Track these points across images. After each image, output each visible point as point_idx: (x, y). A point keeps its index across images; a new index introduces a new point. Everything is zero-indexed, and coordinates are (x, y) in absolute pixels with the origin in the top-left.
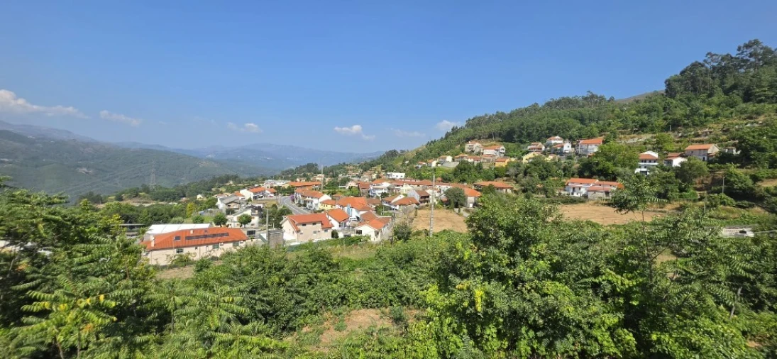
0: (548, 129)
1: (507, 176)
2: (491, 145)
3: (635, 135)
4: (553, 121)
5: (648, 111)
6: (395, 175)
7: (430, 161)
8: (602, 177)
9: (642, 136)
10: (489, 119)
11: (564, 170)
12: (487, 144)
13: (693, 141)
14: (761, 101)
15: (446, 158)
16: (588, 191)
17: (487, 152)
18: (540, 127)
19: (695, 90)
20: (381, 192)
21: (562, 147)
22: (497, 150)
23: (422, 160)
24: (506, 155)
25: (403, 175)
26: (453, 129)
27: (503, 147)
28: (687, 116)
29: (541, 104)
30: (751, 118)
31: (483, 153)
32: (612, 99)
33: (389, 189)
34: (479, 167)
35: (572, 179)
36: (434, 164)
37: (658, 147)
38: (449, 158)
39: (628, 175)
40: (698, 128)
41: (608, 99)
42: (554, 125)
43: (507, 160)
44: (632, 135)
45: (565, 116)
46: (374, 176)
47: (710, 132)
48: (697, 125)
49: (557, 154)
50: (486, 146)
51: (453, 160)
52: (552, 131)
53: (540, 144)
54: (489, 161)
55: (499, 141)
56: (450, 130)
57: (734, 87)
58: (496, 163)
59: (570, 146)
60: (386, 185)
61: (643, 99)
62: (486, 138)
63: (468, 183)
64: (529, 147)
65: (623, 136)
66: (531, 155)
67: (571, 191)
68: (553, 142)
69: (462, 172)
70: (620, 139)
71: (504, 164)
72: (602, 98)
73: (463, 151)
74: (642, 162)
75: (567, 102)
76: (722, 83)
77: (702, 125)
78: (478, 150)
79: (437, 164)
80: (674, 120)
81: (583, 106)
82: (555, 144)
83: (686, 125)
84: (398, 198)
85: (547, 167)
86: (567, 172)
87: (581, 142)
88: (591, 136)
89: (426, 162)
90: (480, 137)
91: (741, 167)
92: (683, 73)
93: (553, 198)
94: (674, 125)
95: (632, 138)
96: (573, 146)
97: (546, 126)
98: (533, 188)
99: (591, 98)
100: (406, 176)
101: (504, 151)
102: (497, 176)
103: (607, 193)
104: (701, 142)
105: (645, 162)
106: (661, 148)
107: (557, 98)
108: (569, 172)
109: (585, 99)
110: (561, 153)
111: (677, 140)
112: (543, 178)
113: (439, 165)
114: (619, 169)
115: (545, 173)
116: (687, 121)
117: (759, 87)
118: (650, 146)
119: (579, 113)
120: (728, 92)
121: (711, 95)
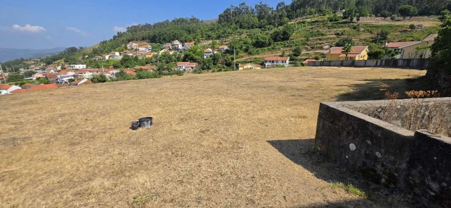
0: (173, 36)
1: (152, 63)
2: (143, 45)
3: (206, 41)
4: (175, 31)
6: (77, 67)
7: (104, 55)
8: (191, 61)
9: (209, 41)
10: (142, 27)
11: (178, 58)
12: (141, 44)
13: (224, 44)
14: (244, 28)
15: (115, 53)
16: (186, 67)
17: (141, 49)
18: (169, 34)
19: (228, 21)
20: (68, 78)
21: (178, 46)
22: (147, 48)
23: (99, 55)
24: (152, 51)
25: (85, 66)
26: (118, 33)
27: (150, 46)
28: (223, 33)
29: (170, 21)
30: (240, 35)
31: (139, 50)
32: (202, 21)
33: (74, 76)
34: (136, 59)
35: (179, 63)
36: (107, 57)
37: (213, 48)
38: (117, 54)
39: (200, 59)
41: (200, 21)
42: (176, 34)
43: (152, 54)
45: (181, 29)
46: (59, 68)
47: (229, 40)
48: (226, 37)
49: (176, 50)
50: (141, 45)
51: (120, 54)
52: (175, 38)
53: (170, 44)
54: (142, 54)
55: (149, 42)
56: (116, 34)
57: (238, 22)
58: (147, 55)
60: (71, 73)
61: (209, 23)
62: (141, 40)
63: (130, 68)
66: (163, 51)
67: (179, 68)
68: (175, 43)
69: (126, 62)
70: (201, 42)
71: (150, 56)
72: (198, 20)
73: (126, 48)
74: (206, 53)
75: (182, 21)
76: (235, 20)
77: (227, 37)
78: (135, 48)
79: (109, 57)
80: (219, 34)
81: (189, 23)
82: (176, 44)
83: (222, 37)
84: (83, 81)
85: (170, 58)
86: (178, 59)
87: (186, 43)
88: (190, 41)
89: (101, 56)
90: (136, 39)
91: (231, 55)
92: (224, 12)
93: (172, 72)
94: (218, 37)
96: (183, 46)
97: (172, 34)
98: (163, 68)
99: (193, 20)
100: (87, 67)
101: (151, 48)
102: (147, 63)
103: (192, 68)
107: (178, 18)
108: (180, 59)
109: (191, 20)
110: (178, 49)
111: (219, 43)
112: (167, 62)
113: (111, 58)
114: (197, 57)
115: (168, 60)
116: (223, 35)
117: (243, 22)
118: (210, 46)
119: (188, 27)
120: (236, 23)
121: (231, 24)
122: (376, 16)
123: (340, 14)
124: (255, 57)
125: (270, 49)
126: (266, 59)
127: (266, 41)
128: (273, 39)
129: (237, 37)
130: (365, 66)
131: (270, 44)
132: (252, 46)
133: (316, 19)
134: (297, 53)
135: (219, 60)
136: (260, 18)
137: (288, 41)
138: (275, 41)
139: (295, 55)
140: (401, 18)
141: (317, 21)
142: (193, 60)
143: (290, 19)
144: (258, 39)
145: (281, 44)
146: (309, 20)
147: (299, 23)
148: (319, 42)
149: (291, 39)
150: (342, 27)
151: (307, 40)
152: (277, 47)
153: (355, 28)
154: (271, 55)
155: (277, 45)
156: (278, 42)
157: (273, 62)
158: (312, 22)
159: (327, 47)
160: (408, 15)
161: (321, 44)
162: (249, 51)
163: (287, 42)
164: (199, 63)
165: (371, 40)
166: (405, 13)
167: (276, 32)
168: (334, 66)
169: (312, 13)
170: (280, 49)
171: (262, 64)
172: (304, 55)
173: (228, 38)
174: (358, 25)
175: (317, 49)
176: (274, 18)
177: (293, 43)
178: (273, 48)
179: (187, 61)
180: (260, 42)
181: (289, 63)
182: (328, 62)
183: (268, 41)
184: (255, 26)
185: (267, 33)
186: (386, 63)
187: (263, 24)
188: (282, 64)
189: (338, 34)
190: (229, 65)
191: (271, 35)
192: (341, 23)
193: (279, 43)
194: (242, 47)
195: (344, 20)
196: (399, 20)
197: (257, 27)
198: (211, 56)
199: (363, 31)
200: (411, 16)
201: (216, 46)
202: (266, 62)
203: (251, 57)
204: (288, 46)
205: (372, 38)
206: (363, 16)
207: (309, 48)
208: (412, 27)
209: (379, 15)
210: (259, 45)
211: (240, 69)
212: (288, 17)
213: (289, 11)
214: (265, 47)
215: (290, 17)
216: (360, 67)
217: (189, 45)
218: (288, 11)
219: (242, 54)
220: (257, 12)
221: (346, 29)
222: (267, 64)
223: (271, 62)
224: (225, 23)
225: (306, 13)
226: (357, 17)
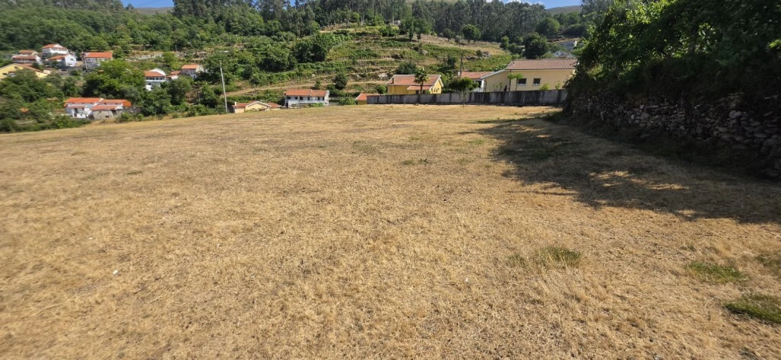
0: (43, 32)
3: (148, 51)
4: (49, 22)
5: (158, 28)
8: (110, 96)
9: (154, 52)
11: (65, 88)
13: (193, 61)
14: (235, 33)
16: (93, 111)
18: (28, 28)
19: (196, 15)
21: (63, 59)
28: (189, 39)
30: (229, 45)
32: (129, 7)
35: (71, 99)
37: (167, 65)
39: (134, 92)
40: (198, 50)
41: (125, 6)
42: (52, 29)
44: (145, 52)
45: (69, 19)
47: (205, 54)
48: (196, 47)
49: (59, 68)
52: (49, 37)
53: (34, 53)
57: (220, 18)
59: (75, 58)
61: (151, 15)
64: (15, 56)
65: (135, 51)
66: (11, 68)
67: (73, 112)
68: (52, 52)
70: (133, 54)
72: (118, 4)
74: (151, 79)
76: (213, 13)
77: (200, 47)
80: (179, 40)
82: (56, 54)
83: (188, 46)
85: (37, 86)
86: (68, 91)
87: (87, 54)
88: (101, 49)
91: (213, 84)
94: (179, 46)
95: (145, 54)
96: (79, 59)
97: (38, 29)
98: (14, 113)
103: (114, 111)
104: (197, 62)
105: (153, 79)
106: (168, 66)
108: (73, 90)
110: (63, 67)
111: (182, 59)
112: (30, 99)
114: (125, 87)
115: (33, 92)
116: (189, 43)
117: (233, 21)
118: (159, 63)
119: (90, 17)
120: (217, 21)
121: (206, 22)
122: (439, 36)
123: (395, 27)
124: (266, 89)
125: (293, 75)
126: (289, 94)
127: (283, 61)
128: (297, 57)
129: (223, 49)
130: (450, 103)
131: (291, 67)
132: (258, 69)
133: (362, 30)
134: (340, 83)
135: (187, 94)
136: (267, 16)
137: (323, 63)
138: (300, 62)
139: (337, 87)
140: (465, 42)
141: (364, 34)
142: (112, 92)
143: (321, 25)
144: (267, 55)
145: (312, 67)
146: (351, 30)
147: (338, 34)
148: (371, 66)
149: (329, 60)
150: (400, 46)
151: (354, 63)
152: (305, 72)
153: (416, 49)
154: (297, 86)
155: (305, 67)
156: (306, 62)
157: (301, 98)
158: (358, 34)
159: (383, 75)
160: (472, 38)
161: (374, 70)
162: (252, 78)
163: (321, 65)
164: (133, 100)
165: (438, 68)
166: (469, 35)
167: (301, 45)
168: (408, 103)
169: (355, 19)
170: (311, 75)
171: (282, 102)
172: (350, 88)
173: (202, 49)
174: (420, 45)
175: (370, 78)
176: (294, 19)
177: (332, 66)
178: (299, 75)
179: (97, 96)
180: (272, 60)
181: (330, 101)
182: (399, 97)
183: (286, 59)
184: (258, 30)
185: (284, 47)
186: (476, 98)
187: (274, 28)
188: (317, 102)
189: (396, 57)
190: (211, 104)
191: (292, 50)
192: (398, 40)
193: (309, 64)
194: (236, 69)
195: (402, 36)
196: (463, 44)
197: (262, 34)
198: (163, 86)
199: (427, 55)
200: (475, 39)
201: (175, 65)
202: (289, 98)
203: (257, 89)
204: (323, 72)
205: (439, 66)
206: (424, 32)
207: (358, 76)
208: (479, 53)
209: (442, 34)
210: (271, 66)
211: (237, 111)
212: (318, 21)
213: (318, 10)
214: (282, 70)
215: (322, 23)
216: (444, 104)
217: (99, 59)
218: (317, 12)
219: (237, 82)
220: (260, 4)
221: (405, 50)
222: (290, 103)
223: (299, 98)
224: (192, 17)
225: (346, 17)
226: (417, 33)
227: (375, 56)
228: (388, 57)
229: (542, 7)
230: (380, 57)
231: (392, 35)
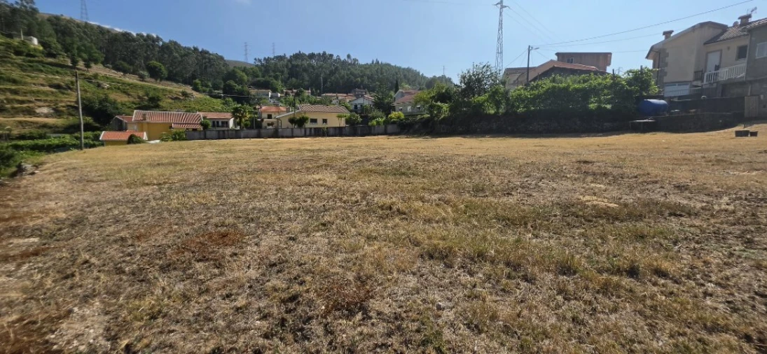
148: (12, 96)
153: (89, 80)
166: (155, 73)
174: (94, 76)
175: (18, 113)
192: (48, 64)
200: (162, 78)
221: (70, 79)
226: (84, 60)
227: (14, 82)
228: (42, 85)
229: (222, 58)
230: (25, 84)
231: (33, 56)
